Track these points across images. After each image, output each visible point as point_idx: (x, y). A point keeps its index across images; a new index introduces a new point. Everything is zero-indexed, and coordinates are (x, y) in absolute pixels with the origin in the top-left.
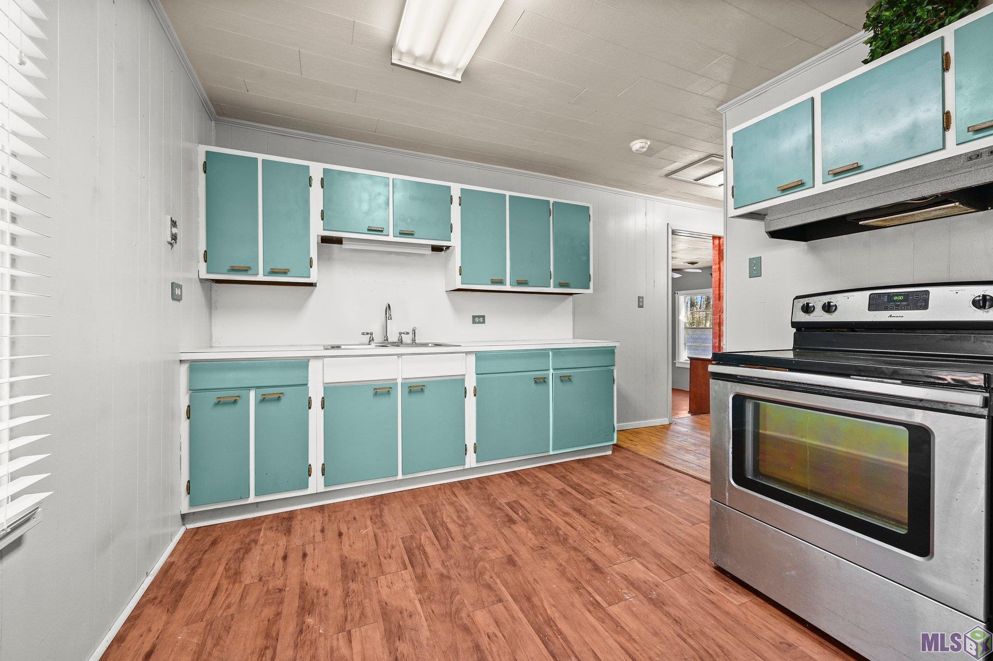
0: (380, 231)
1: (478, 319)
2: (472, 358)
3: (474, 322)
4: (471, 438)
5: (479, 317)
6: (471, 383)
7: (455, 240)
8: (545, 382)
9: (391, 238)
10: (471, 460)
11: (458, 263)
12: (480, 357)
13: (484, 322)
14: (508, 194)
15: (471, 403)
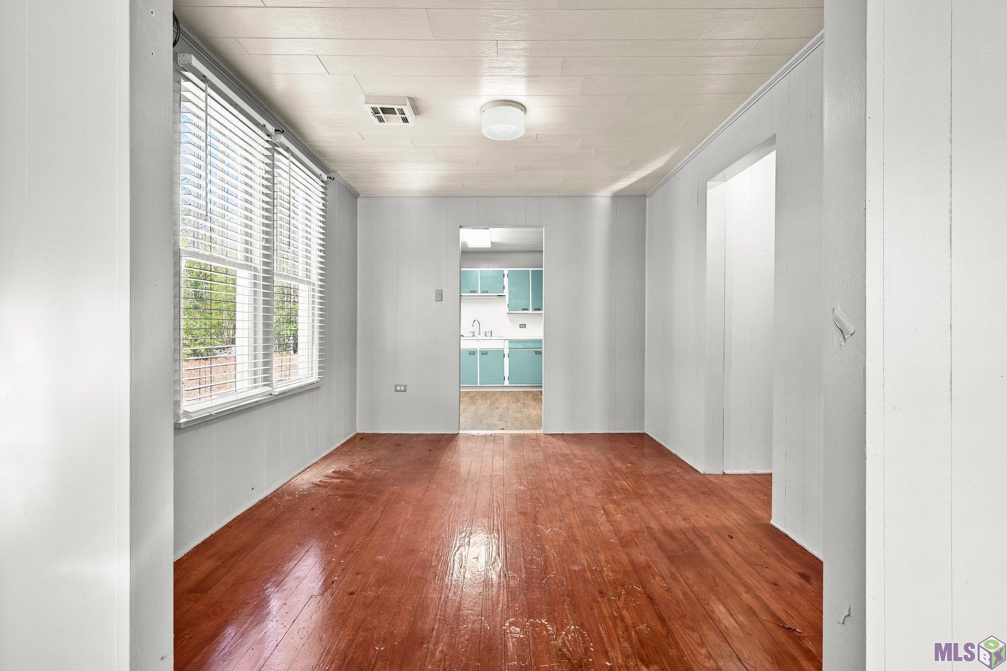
0: (475, 292)
1: (523, 326)
2: (507, 342)
3: (520, 327)
4: (507, 374)
5: (523, 325)
6: (506, 352)
7: (506, 292)
8: (540, 353)
9: (479, 294)
10: (507, 383)
11: (507, 302)
12: (511, 341)
13: (525, 327)
14: (530, 269)
15: (506, 360)
